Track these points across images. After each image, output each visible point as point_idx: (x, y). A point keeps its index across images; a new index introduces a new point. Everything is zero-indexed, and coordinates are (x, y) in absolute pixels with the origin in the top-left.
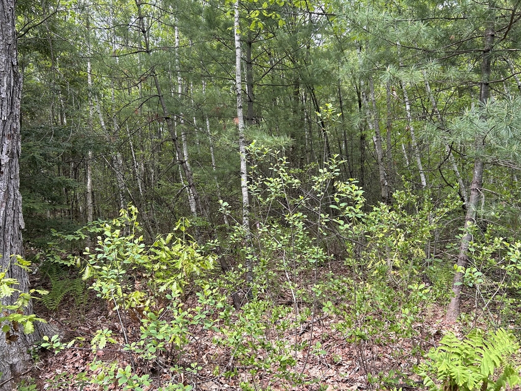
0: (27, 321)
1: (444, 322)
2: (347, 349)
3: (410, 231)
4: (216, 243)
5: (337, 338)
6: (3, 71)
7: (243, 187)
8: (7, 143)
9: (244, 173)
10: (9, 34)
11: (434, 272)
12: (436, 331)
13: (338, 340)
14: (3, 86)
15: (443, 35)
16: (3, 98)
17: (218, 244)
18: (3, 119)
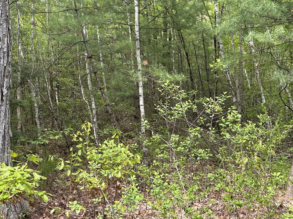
0: (43, 194)
1: (284, 199)
2: (222, 216)
3: (269, 140)
4: (136, 146)
5: (214, 209)
6: (5, 34)
7: (141, 105)
8: (6, 81)
9: (141, 96)
10: (7, 9)
11: (282, 165)
12: (280, 204)
13: (215, 211)
14: (5, 44)
15: (287, 10)
16: (4, 52)
17: (137, 147)
18: (4, 65)
